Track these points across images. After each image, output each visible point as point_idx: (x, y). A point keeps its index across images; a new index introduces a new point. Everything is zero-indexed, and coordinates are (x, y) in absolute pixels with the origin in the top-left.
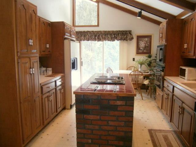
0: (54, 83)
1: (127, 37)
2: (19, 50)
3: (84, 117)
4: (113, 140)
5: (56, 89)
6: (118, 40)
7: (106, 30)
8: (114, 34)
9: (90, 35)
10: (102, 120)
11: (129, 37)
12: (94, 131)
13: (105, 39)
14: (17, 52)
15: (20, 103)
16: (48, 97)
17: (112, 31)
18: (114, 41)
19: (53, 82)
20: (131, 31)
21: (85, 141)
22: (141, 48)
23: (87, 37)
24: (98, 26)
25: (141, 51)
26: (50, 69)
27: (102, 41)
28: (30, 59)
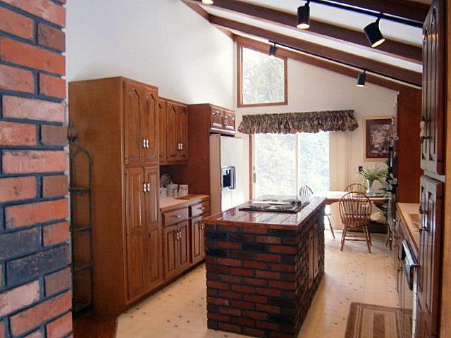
0: (187, 210)
1: (343, 124)
2: (127, 156)
3: (218, 261)
4: (263, 304)
5: (190, 221)
6: (325, 130)
7: (300, 112)
8: (318, 119)
9: (269, 122)
10: (244, 268)
11: (347, 124)
12: (233, 286)
13: (299, 129)
14: (125, 159)
15: (126, 235)
16: (174, 232)
17: (313, 113)
18: (318, 131)
19: (186, 207)
20: (353, 111)
21: (218, 301)
22: (376, 146)
23: (264, 125)
24: (286, 103)
25: (377, 152)
26: (185, 186)
27: (293, 133)
28: (144, 169)
